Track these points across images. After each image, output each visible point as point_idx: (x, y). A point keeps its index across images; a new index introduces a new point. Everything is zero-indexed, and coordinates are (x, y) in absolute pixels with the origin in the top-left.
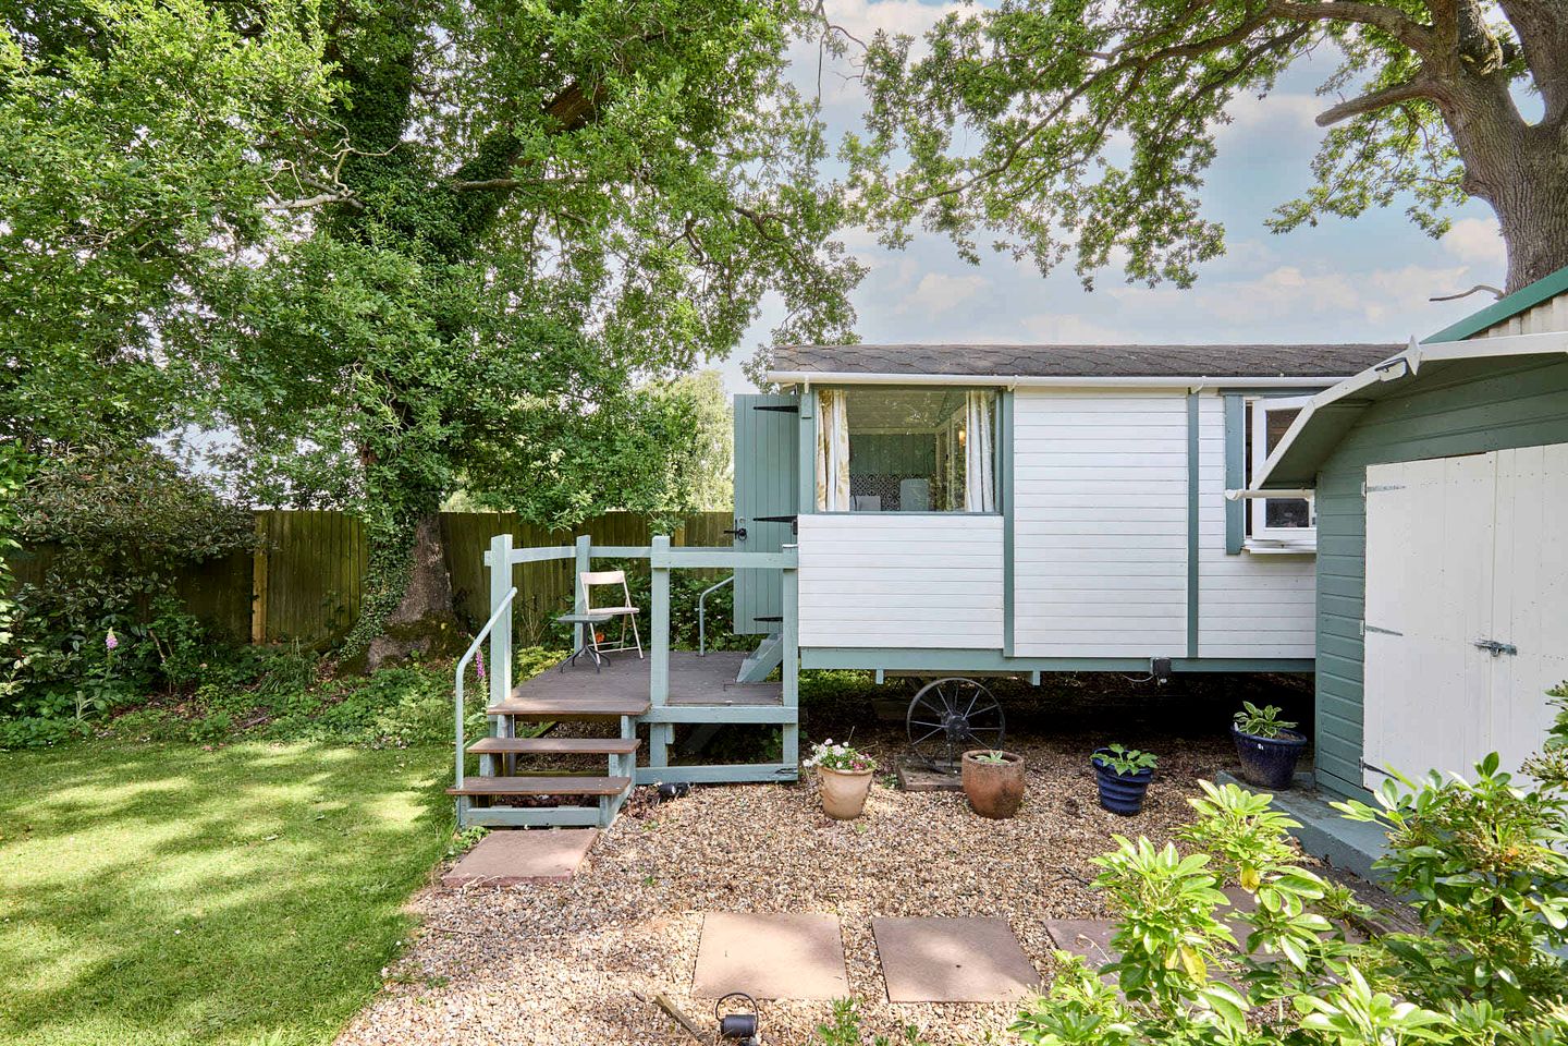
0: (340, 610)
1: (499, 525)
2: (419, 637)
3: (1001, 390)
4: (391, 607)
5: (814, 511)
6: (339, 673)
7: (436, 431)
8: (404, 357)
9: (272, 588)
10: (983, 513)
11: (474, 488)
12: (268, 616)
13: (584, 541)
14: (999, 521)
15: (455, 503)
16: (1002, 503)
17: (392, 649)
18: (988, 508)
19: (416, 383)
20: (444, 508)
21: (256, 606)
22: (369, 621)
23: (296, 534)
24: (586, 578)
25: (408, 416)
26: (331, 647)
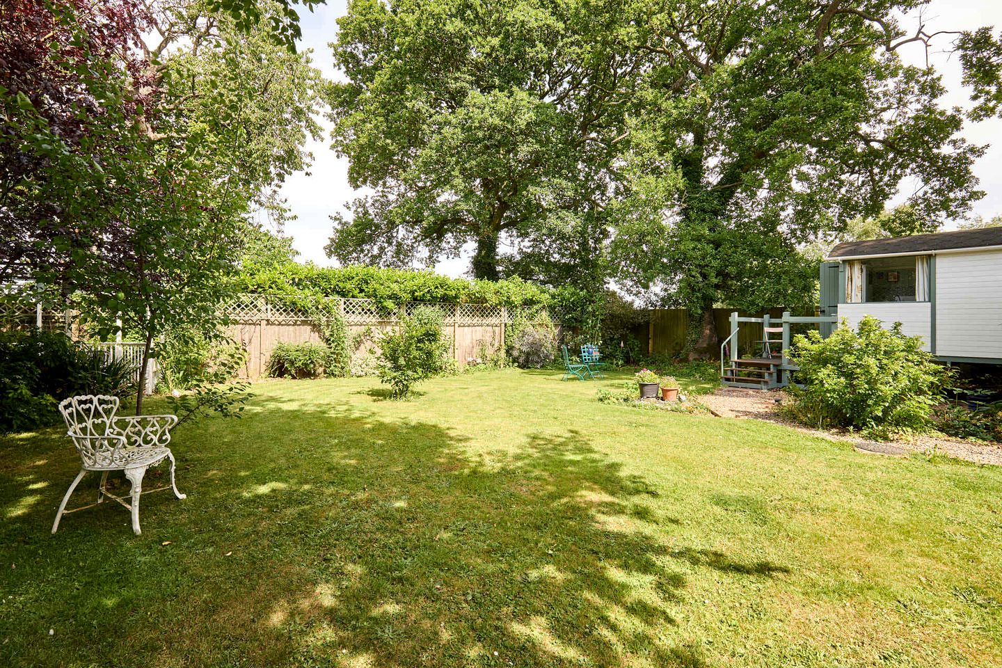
0: (677, 343)
1: (733, 311)
2: (705, 353)
3: (930, 256)
4: (695, 341)
5: (845, 302)
6: (679, 362)
7: (715, 281)
8: (703, 259)
9: (655, 335)
10: (925, 301)
11: (726, 299)
12: (654, 343)
13: (766, 317)
14: (929, 304)
15: (717, 305)
16: (931, 297)
17: (696, 356)
18: (927, 300)
19: (707, 266)
20: (714, 306)
21: (650, 341)
22: (689, 346)
23: (662, 317)
24: (767, 329)
25: (704, 276)
26: (677, 354)
